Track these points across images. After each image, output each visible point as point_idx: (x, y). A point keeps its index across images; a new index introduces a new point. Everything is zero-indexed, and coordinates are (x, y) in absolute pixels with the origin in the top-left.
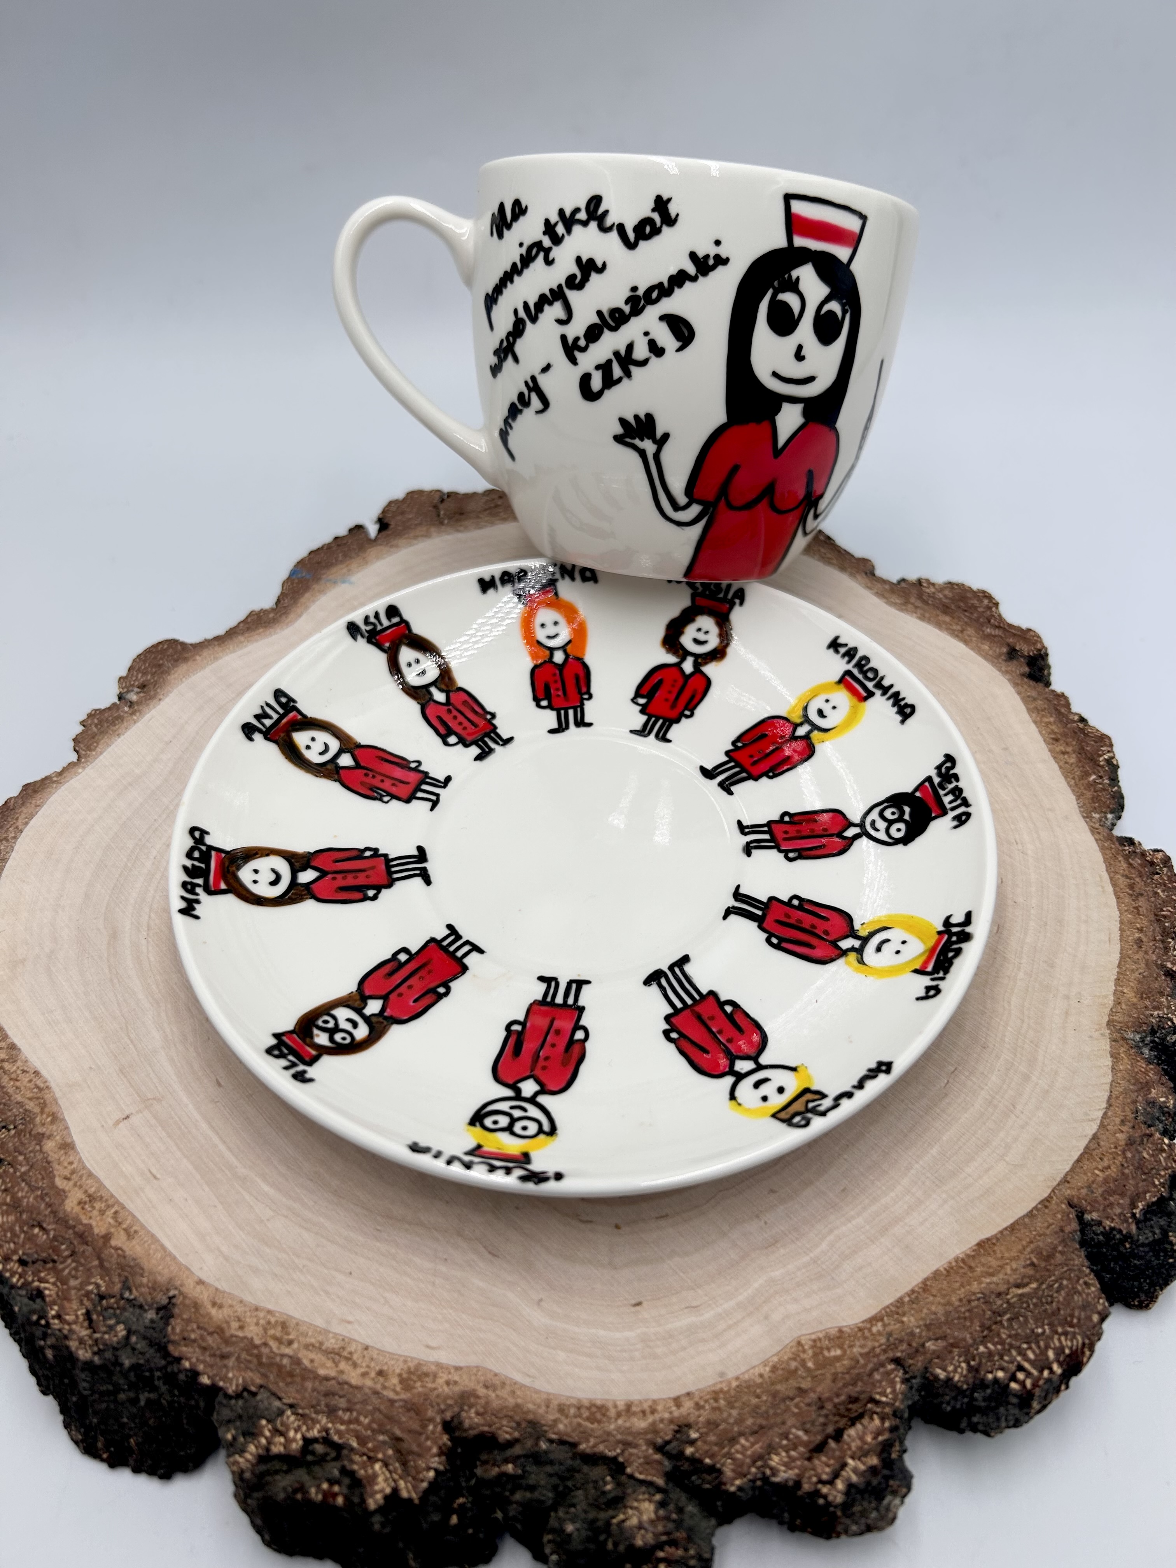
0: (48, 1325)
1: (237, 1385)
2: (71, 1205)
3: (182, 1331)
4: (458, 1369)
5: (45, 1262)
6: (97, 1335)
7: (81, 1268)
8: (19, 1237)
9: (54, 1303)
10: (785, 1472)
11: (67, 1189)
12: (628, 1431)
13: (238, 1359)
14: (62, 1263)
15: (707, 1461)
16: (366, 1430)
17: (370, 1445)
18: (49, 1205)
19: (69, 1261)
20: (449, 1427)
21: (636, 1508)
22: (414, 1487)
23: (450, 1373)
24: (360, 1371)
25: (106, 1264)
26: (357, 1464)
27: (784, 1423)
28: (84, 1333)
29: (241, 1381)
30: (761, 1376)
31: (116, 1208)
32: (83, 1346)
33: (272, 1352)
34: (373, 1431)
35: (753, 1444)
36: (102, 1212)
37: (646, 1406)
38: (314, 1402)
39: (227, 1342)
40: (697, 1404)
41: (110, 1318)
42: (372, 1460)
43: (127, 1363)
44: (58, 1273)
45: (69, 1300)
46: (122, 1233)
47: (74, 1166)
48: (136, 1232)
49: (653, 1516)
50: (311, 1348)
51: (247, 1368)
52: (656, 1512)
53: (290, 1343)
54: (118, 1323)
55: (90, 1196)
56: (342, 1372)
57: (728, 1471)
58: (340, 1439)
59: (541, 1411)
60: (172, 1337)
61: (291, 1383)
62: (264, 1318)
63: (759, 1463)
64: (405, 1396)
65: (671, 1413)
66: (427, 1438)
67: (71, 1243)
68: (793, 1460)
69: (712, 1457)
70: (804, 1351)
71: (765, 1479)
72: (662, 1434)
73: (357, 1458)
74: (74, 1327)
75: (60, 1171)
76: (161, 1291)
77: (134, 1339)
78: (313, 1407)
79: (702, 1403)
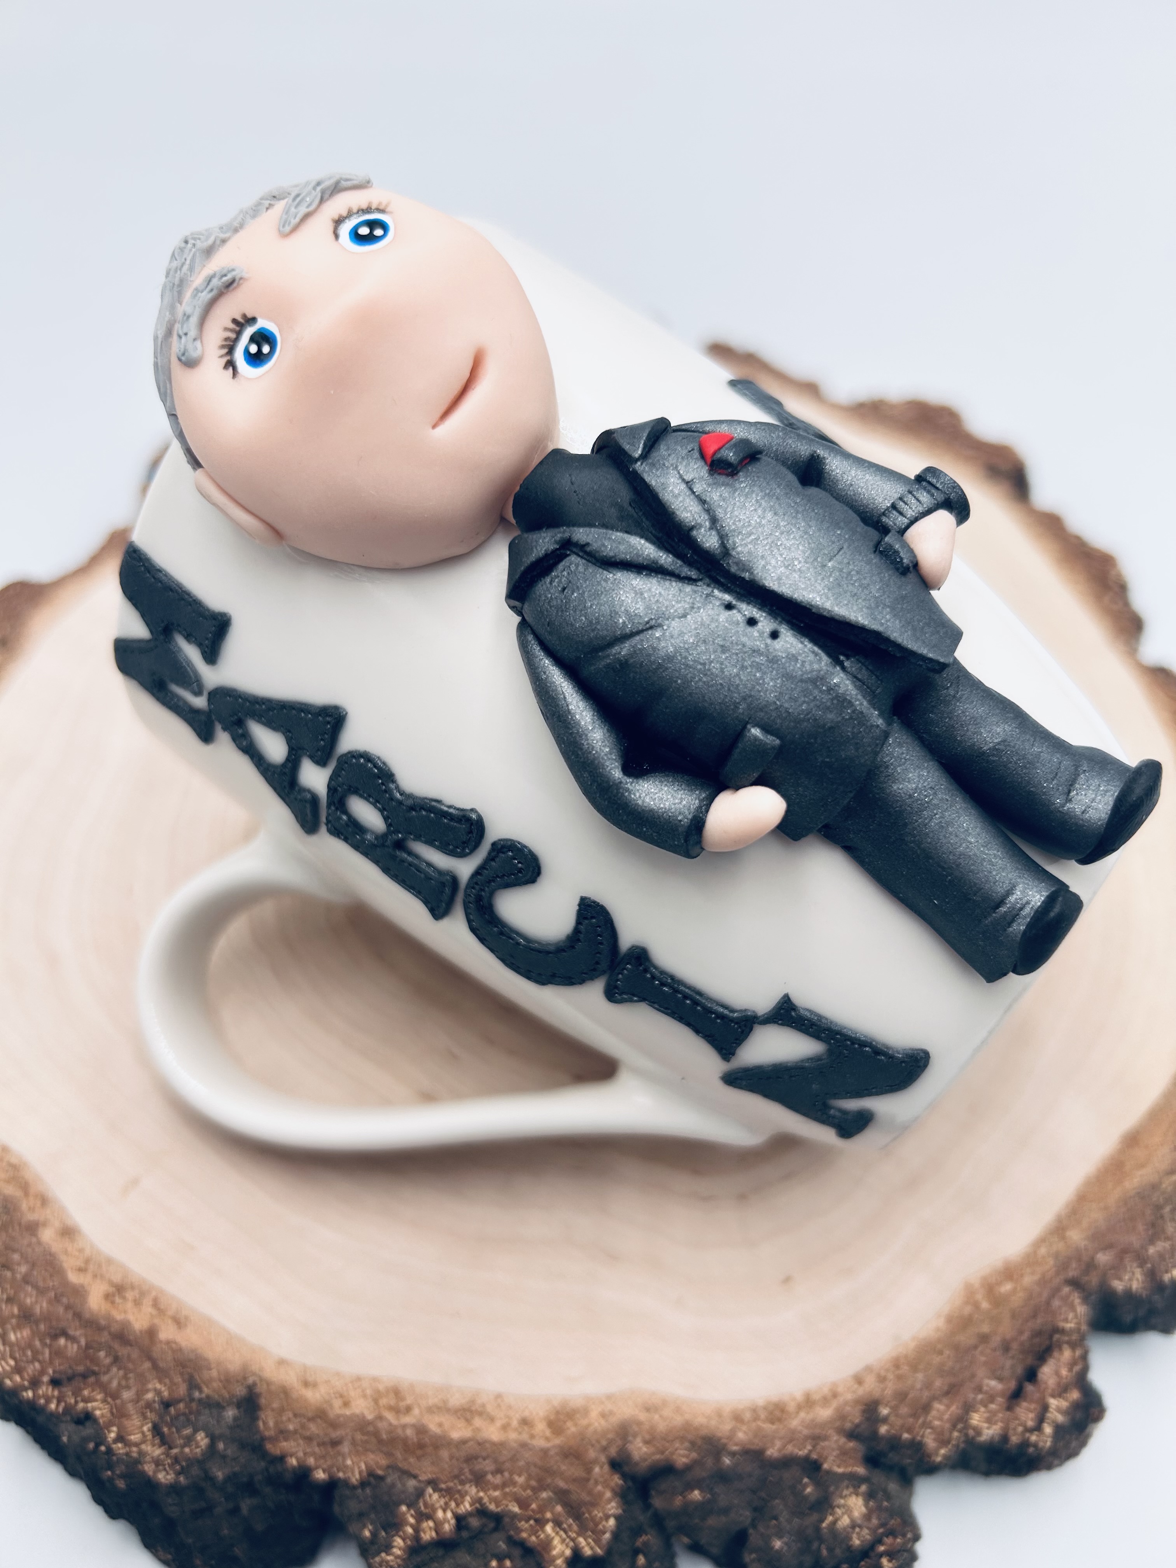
0: (109, 1451)
1: (360, 1473)
2: (95, 1302)
3: (276, 1423)
4: (609, 1397)
5: (84, 1376)
6: (175, 1451)
7: (131, 1375)
8: (43, 1354)
9: (110, 1424)
10: (988, 1428)
11: (85, 1283)
12: (813, 1424)
13: (354, 1443)
14: (105, 1373)
15: (906, 1436)
16: (525, 1490)
17: (534, 1506)
18: (68, 1307)
19: (115, 1369)
20: (617, 1465)
21: (844, 1506)
22: (597, 1541)
23: (602, 1404)
24: (498, 1424)
25: (161, 1364)
26: (525, 1532)
27: (973, 1376)
28: (158, 1452)
29: (363, 1467)
30: (938, 1330)
31: (153, 1294)
32: (161, 1467)
33: (390, 1424)
34: (533, 1489)
35: (948, 1407)
36: (137, 1303)
37: (826, 1391)
38: (456, 1472)
39: (334, 1425)
41: (185, 1427)
42: (541, 1523)
43: (220, 1475)
44: (104, 1388)
45: (127, 1416)
46: (170, 1321)
47: (86, 1253)
48: (186, 1318)
49: (864, 1510)
50: (434, 1410)
51: (367, 1450)
52: (866, 1505)
53: (408, 1409)
54: (196, 1431)
55: (116, 1286)
56: (478, 1430)
57: (930, 1442)
58: (497, 1506)
59: (713, 1423)
60: (267, 1434)
61: (423, 1456)
62: (370, 1388)
63: (960, 1426)
64: (557, 1441)
65: (854, 1393)
66: (597, 1482)
67: (110, 1347)
68: (994, 1413)
69: (909, 1431)
70: (975, 1293)
71: (970, 1442)
72: (850, 1418)
73: (523, 1524)
74: (143, 1447)
75: (69, 1264)
76: (238, 1381)
77: (221, 1446)
78: (456, 1477)
79: (885, 1374)
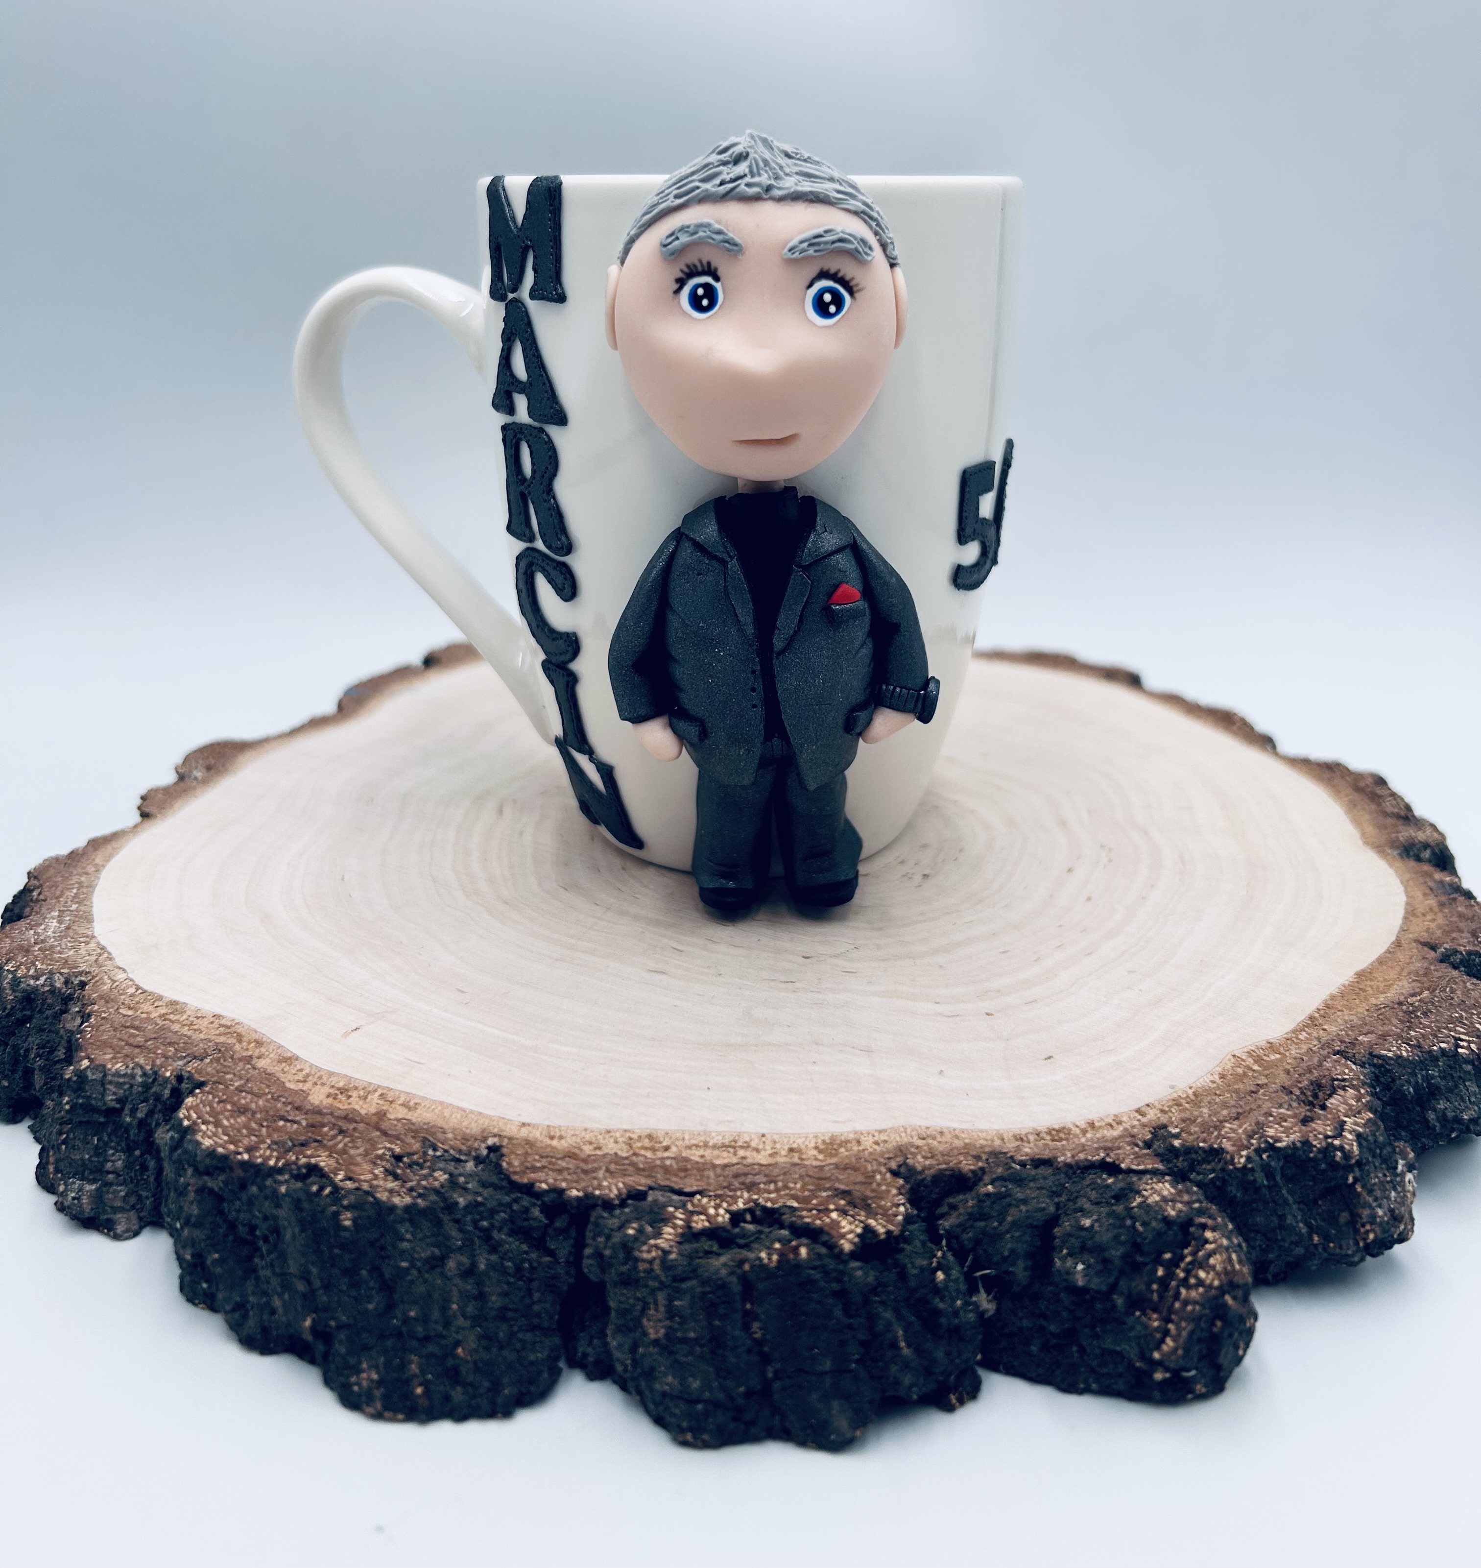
0: (336, 1189)
1: (619, 1190)
2: (317, 1099)
3: (522, 1163)
4: (880, 1132)
5: (307, 1143)
6: (409, 1184)
7: (359, 1140)
8: (260, 1131)
9: (337, 1170)
10: (1286, 1137)
11: (305, 1088)
12: (1102, 1140)
13: (608, 1170)
14: (330, 1141)
15: (1201, 1145)
16: (802, 1192)
17: (814, 1202)
18: (288, 1103)
19: (340, 1137)
20: (899, 1173)
22: (889, 1222)
23: (874, 1136)
24: (765, 1153)
25: (391, 1132)
26: (808, 1219)
27: (1259, 1107)
28: (391, 1184)
29: (621, 1185)
30: (1213, 1082)
31: (380, 1091)
32: (395, 1195)
33: (647, 1158)
34: (811, 1191)
35: (1239, 1126)
36: (363, 1098)
37: (1110, 1120)
38: (725, 1184)
39: (585, 1161)
40: (1162, 1111)
41: (420, 1169)
42: (823, 1212)
44: (329, 1148)
45: (357, 1164)
46: (398, 1107)
47: (307, 1071)
48: (416, 1104)
49: (1172, 1191)
50: (694, 1148)
51: (624, 1175)
52: (1174, 1188)
53: (666, 1148)
54: (433, 1172)
55: (339, 1089)
56: (743, 1158)
57: (1227, 1145)
58: (774, 1204)
59: (997, 1143)
60: (511, 1170)
61: (685, 1177)
62: (622, 1136)
63: (1256, 1136)
64: (834, 1160)
65: (1139, 1120)
66: (879, 1185)
67: (335, 1125)
68: (1289, 1128)
69: (1204, 1141)
70: (1243, 1060)
71: (1271, 1147)
72: (1139, 1136)
73: (804, 1213)
74: (375, 1183)
75: (288, 1078)
77: (461, 1181)
78: (725, 1188)
79: (1167, 1109)
